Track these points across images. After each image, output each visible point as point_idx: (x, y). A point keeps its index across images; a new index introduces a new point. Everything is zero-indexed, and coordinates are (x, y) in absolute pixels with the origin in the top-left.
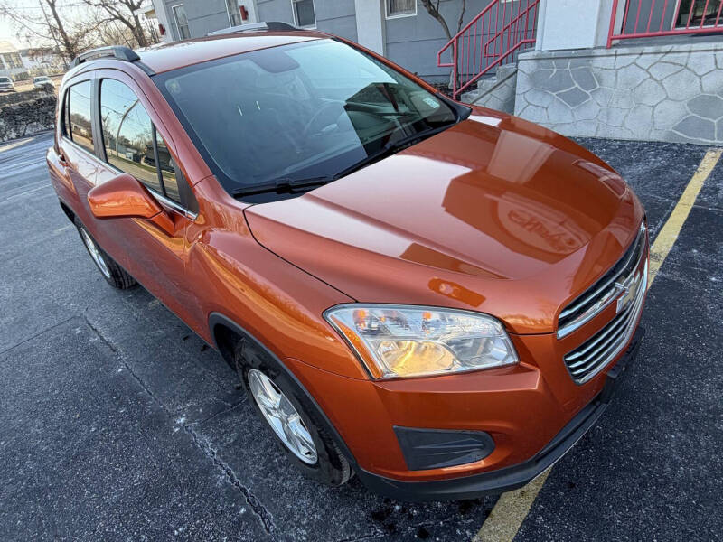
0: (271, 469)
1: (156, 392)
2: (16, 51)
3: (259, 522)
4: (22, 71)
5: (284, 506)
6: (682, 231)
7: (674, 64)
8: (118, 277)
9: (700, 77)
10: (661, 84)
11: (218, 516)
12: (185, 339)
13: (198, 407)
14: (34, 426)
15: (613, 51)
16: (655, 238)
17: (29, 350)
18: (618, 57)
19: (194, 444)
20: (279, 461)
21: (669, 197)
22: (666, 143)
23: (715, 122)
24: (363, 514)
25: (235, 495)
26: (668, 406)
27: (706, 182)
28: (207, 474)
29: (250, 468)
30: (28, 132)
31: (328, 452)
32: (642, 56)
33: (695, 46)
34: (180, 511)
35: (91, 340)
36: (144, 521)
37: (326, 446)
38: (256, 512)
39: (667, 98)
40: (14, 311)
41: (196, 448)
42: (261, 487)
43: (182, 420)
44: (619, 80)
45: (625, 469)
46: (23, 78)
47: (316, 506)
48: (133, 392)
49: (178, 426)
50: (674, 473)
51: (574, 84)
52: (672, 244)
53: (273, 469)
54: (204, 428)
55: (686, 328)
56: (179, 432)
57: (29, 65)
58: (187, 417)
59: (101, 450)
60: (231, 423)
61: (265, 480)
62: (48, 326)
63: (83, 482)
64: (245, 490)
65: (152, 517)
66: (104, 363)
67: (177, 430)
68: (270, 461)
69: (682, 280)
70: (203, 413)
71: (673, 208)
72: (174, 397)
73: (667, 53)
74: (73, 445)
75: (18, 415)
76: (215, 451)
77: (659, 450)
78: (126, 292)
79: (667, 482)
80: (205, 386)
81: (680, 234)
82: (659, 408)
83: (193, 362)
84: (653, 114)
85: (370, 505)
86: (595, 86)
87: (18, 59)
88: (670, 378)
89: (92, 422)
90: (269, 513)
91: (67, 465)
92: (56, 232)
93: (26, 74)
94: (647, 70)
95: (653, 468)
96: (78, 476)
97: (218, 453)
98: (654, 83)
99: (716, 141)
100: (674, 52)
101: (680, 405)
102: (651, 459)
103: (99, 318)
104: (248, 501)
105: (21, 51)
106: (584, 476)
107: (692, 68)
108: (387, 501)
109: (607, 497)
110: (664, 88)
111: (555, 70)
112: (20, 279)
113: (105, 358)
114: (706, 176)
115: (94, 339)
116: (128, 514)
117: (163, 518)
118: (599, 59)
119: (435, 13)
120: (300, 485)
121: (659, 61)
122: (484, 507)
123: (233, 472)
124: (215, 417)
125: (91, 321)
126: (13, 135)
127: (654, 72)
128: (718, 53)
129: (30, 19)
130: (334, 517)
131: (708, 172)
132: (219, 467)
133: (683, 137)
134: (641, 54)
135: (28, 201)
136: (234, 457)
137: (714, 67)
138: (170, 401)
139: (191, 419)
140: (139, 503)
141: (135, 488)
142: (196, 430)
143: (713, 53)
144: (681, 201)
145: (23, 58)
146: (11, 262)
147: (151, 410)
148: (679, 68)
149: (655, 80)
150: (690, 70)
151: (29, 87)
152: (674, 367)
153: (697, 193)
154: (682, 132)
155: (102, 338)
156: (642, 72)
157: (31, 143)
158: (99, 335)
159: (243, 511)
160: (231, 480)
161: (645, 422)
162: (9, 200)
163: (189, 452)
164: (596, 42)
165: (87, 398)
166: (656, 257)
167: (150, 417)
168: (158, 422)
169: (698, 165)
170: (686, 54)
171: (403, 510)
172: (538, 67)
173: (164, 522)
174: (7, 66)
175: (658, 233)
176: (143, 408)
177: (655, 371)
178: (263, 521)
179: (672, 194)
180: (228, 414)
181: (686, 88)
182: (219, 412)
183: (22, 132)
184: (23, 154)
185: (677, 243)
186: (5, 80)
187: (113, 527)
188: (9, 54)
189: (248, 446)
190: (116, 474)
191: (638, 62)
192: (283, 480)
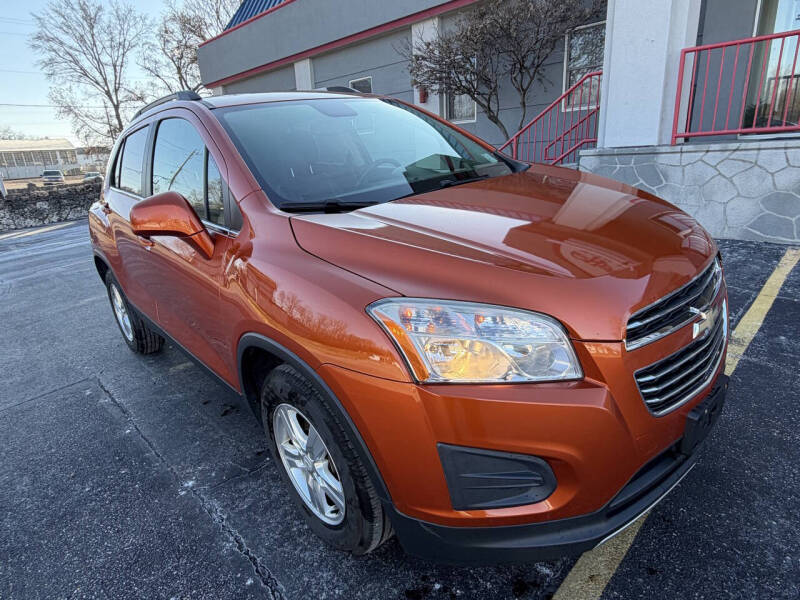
0: (287, 537)
1: (165, 454)
2: (71, 148)
3: (268, 596)
4: (75, 167)
5: (300, 578)
6: (766, 319)
7: (744, 161)
8: (141, 339)
9: (772, 174)
10: (731, 181)
11: (219, 586)
12: (205, 403)
13: (211, 471)
14: (20, 483)
15: (678, 148)
16: (737, 324)
17: (30, 409)
18: (684, 155)
19: (200, 509)
20: (299, 530)
21: (748, 288)
22: (741, 241)
23: (794, 220)
24: (396, 591)
25: (243, 564)
26: (765, 490)
27: (789, 276)
28: (212, 540)
29: (263, 536)
30: (70, 216)
31: (359, 496)
32: (709, 153)
33: (764, 145)
34: (174, 579)
35: (102, 401)
36: (130, 589)
37: (356, 486)
38: (266, 583)
39: (739, 195)
40: (22, 372)
41: (202, 512)
42: (275, 557)
43: (191, 483)
44: (686, 177)
45: (717, 557)
46: (75, 172)
47: (338, 580)
48: (140, 453)
49: (186, 489)
50: (779, 563)
51: (638, 181)
52: (756, 331)
53: (291, 538)
54: (215, 491)
55: (779, 410)
56: (185, 495)
57: (83, 162)
58: (197, 480)
59: (93, 511)
60: (246, 489)
61: (280, 550)
62: (57, 387)
63: (66, 543)
64: (255, 559)
65: (140, 585)
66: (112, 423)
67: (184, 493)
68: (288, 529)
69: (771, 365)
70: (215, 477)
71: (754, 299)
72: (184, 459)
73: (735, 150)
74: (61, 504)
75: (6, 472)
76: (225, 517)
77: (759, 537)
78: (147, 357)
79: (771, 574)
80: (222, 450)
81: (764, 322)
82: (755, 493)
83: (211, 426)
84: (725, 211)
85: (403, 583)
86: (662, 182)
87: (74, 155)
88: (766, 461)
89: (87, 481)
90: (280, 586)
91: (50, 525)
92: (82, 303)
93: (78, 170)
94: (715, 167)
95: (752, 556)
96: (61, 537)
97: (227, 519)
98: (724, 179)
99: (796, 240)
100: (742, 150)
101: (779, 489)
102: (749, 546)
103: (114, 381)
104: (257, 571)
105: (78, 149)
106: (667, 561)
107: (762, 165)
108: (424, 578)
109: (697, 587)
110: (734, 185)
111: (618, 166)
112: (35, 343)
113: (114, 418)
114: (789, 271)
115: (104, 400)
116: (112, 580)
117: (153, 587)
118: (663, 155)
119: (495, 119)
120: (320, 556)
121: (727, 158)
122: (544, 591)
123: (243, 540)
124: (228, 482)
125: (104, 384)
126: (55, 218)
127: (722, 169)
128: (788, 151)
129: (92, 118)
130: (359, 593)
131: (790, 268)
132: (227, 534)
133: (760, 236)
134: (708, 151)
135: (59, 275)
136: (246, 523)
137: (786, 164)
138: (179, 464)
139: (201, 482)
140: (127, 569)
141: (125, 553)
142: (205, 494)
143: (783, 151)
144: (762, 292)
145: (78, 156)
146: (29, 327)
147: (157, 472)
148: (749, 165)
149: (724, 176)
150: (760, 167)
151: (79, 180)
152: (770, 451)
153: (780, 285)
154: (759, 230)
155: (113, 400)
156: (710, 169)
157: (71, 226)
158: (110, 396)
159: (249, 582)
160: (240, 547)
161: (738, 506)
162: (39, 274)
163: (193, 516)
164: (660, 140)
165: (86, 457)
166: (739, 342)
167: (155, 479)
168: (163, 485)
169: (779, 261)
170: (756, 152)
171: (444, 589)
172: (601, 163)
173: (154, 590)
174: (61, 161)
175: (739, 321)
176: (148, 470)
177: (746, 454)
178: (273, 594)
179: (752, 286)
180: (244, 479)
181: (759, 185)
182: (235, 476)
183: (64, 216)
184: (61, 235)
185: (761, 329)
186: (57, 173)
187: (93, 594)
188: (65, 151)
189: (263, 513)
190: (105, 536)
191: (705, 159)
192: (301, 550)
